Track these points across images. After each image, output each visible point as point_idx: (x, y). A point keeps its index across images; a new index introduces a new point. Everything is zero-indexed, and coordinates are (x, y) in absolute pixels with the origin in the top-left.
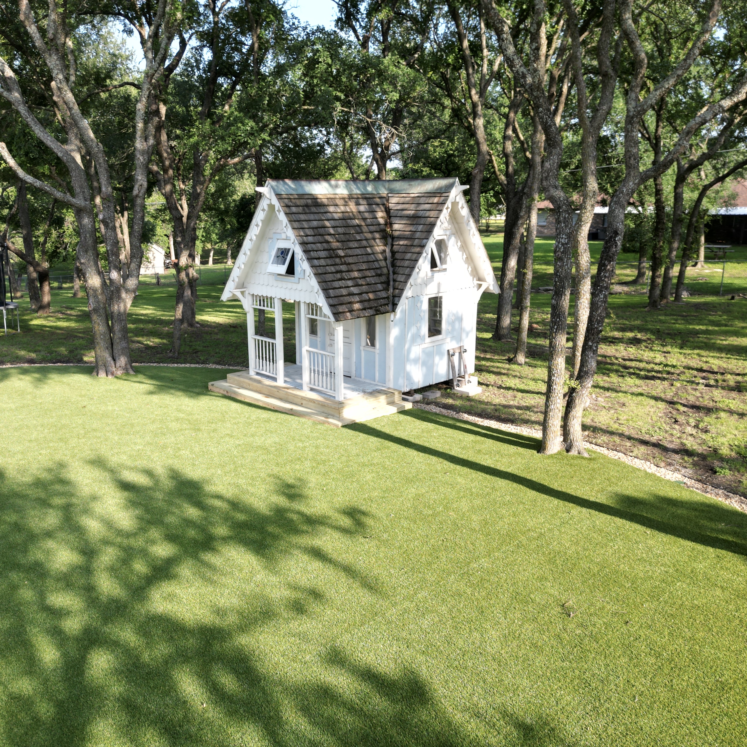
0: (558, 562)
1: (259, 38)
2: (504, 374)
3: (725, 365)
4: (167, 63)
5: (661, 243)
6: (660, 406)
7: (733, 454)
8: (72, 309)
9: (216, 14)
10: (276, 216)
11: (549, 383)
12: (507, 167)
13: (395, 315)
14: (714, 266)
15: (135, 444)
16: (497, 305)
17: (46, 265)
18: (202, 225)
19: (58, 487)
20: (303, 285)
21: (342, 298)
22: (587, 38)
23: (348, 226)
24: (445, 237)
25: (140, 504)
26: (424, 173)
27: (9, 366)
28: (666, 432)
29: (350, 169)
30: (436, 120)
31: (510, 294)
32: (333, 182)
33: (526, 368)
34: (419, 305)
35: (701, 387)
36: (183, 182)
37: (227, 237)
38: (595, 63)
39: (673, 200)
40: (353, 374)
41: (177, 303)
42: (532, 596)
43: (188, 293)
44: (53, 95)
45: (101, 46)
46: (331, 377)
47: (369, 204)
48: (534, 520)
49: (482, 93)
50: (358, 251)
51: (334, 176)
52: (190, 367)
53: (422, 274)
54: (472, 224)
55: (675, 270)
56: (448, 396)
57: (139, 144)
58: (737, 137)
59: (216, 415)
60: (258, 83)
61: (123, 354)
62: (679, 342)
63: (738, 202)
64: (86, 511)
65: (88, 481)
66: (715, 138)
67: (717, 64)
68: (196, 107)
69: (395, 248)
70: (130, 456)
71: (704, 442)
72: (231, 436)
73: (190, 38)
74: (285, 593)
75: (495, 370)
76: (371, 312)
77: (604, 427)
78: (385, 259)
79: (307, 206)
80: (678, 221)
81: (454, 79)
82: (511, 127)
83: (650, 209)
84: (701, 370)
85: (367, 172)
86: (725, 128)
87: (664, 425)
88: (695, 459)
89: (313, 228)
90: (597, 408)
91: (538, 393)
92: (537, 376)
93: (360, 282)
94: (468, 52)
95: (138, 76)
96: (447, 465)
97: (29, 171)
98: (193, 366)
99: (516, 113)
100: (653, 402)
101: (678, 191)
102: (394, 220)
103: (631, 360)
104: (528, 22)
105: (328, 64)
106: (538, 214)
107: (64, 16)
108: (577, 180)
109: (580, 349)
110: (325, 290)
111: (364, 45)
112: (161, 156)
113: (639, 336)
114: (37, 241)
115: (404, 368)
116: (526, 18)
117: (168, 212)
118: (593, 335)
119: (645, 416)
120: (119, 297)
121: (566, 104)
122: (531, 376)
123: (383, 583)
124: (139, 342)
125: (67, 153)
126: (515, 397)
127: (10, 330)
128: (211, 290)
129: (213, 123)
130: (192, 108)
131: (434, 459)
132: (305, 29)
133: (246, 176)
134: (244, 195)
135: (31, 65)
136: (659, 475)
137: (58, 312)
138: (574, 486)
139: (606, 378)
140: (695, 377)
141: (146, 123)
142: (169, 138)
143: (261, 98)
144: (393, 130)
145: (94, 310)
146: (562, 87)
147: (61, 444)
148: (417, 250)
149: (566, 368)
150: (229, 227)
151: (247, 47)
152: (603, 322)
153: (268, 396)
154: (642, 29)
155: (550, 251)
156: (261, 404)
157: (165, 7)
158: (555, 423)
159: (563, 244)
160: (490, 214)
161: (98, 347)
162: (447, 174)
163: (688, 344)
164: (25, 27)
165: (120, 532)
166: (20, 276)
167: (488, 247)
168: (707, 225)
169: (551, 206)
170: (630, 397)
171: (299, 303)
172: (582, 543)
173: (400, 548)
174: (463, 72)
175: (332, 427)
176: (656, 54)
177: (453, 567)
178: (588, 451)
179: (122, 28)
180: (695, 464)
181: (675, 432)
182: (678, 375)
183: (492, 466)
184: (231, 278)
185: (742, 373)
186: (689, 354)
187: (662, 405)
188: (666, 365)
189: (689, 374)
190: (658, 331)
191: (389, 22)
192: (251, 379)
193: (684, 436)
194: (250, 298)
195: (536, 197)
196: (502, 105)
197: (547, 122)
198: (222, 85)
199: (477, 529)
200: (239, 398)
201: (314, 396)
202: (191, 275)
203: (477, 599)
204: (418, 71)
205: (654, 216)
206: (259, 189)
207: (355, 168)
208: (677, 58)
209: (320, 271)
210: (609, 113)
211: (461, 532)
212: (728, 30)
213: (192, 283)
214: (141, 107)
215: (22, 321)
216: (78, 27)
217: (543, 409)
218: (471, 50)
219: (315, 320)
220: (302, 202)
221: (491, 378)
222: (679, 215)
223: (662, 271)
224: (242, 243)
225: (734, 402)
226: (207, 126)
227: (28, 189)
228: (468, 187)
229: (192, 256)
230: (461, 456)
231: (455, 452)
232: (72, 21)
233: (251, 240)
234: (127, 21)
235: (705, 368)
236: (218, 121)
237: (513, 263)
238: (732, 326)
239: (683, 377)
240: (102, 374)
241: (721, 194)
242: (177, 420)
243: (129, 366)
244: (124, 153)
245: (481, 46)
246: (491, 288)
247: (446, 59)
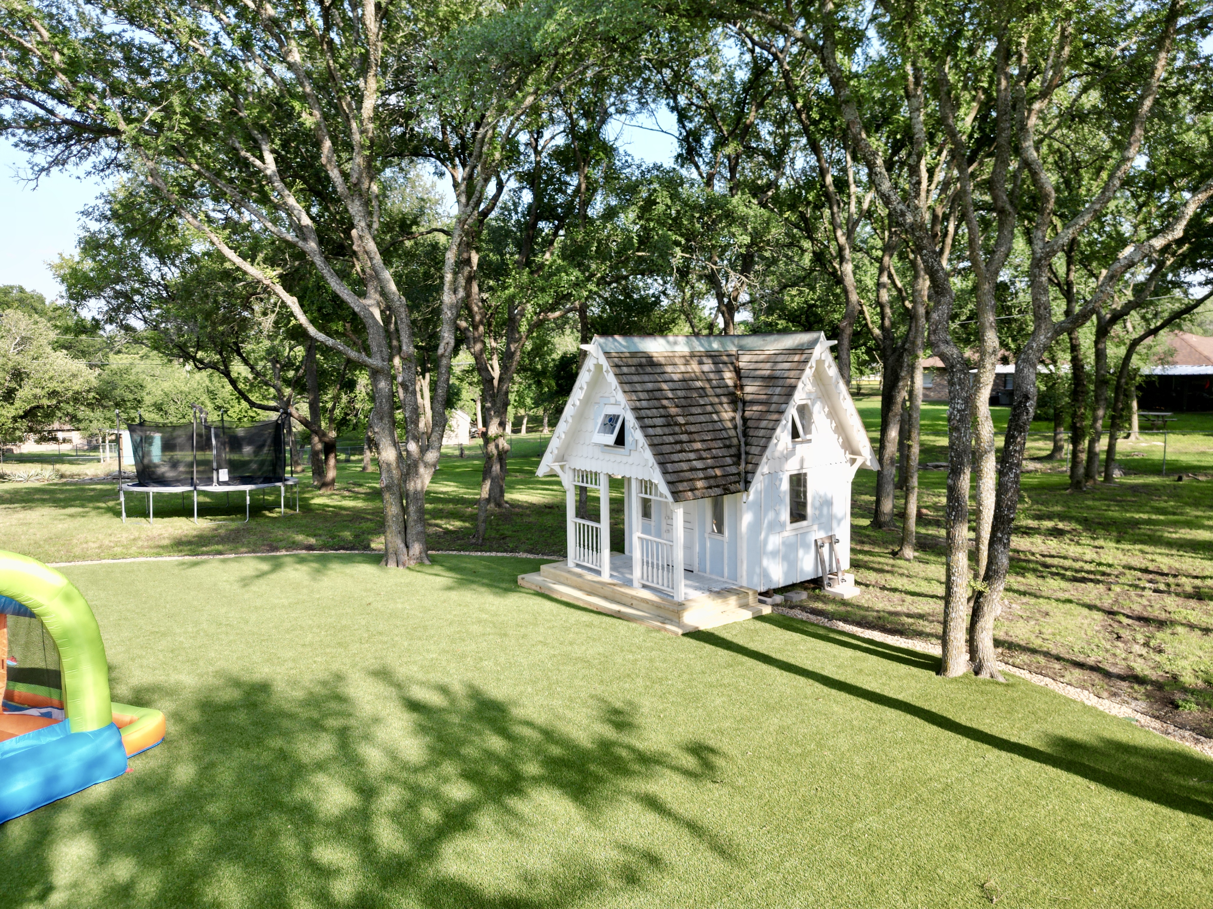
0: (972, 824)
1: (587, 177)
2: (888, 572)
3: (1177, 565)
4: (482, 206)
5: (1083, 410)
6: (1096, 617)
7: (1200, 682)
8: (360, 485)
9: (537, 153)
10: (604, 377)
11: (949, 585)
12: (883, 319)
13: (748, 496)
14: (1152, 438)
15: (428, 651)
16: (875, 485)
17: (333, 434)
18: (516, 388)
19: (333, 705)
20: (635, 457)
21: (682, 474)
22: (975, 170)
23: (690, 389)
24: (809, 402)
25: (432, 728)
26: (780, 327)
27: (284, 552)
28: (1107, 651)
29: (691, 323)
30: (794, 266)
31: (891, 472)
32: (671, 338)
33: (917, 564)
34: (777, 483)
35: (1148, 593)
36: (495, 340)
37: (544, 401)
38: (987, 198)
39: (1093, 357)
40: (696, 569)
41: (484, 479)
42: (939, 872)
43: (496, 468)
44: (353, 244)
45: (408, 190)
46: (668, 571)
47: (714, 363)
48: (937, 765)
49: (850, 234)
50: (702, 418)
51: (670, 330)
52: (496, 557)
53: (781, 447)
54: (842, 386)
55: (1103, 444)
56: (818, 598)
57: (448, 298)
58: (1171, 282)
59: (527, 616)
60: (585, 227)
61: (418, 540)
62: (1115, 534)
63: (1177, 358)
64: (367, 737)
65: (370, 698)
66: (1142, 284)
67: (1141, 196)
68: (512, 254)
69: (747, 414)
70: (422, 667)
71: (1158, 666)
72: (545, 644)
73: (508, 179)
74: (612, 853)
75: (876, 566)
76: (718, 491)
77: (1022, 643)
78: (735, 427)
79: (641, 365)
80: (1102, 382)
81: (815, 219)
82: (886, 274)
83: (1065, 368)
84: (1146, 571)
85: (711, 326)
86: (1155, 271)
87: (1103, 642)
88: (1149, 687)
89: (647, 391)
90: (1012, 617)
91: (932, 597)
92: (930, 575)
93: (705, 454)
94: (832, 189)
95: (447, 221)
96: (819, 687)
97: (321, 328)
98: (499, 554)
99: (891, 256)
100: (1085, 611)
101: (1099, 346)
102: (745, 381)
103: (1053, 556)
104: (903, 153)
105: (667, 205)
106: (924, 375)
107: (369, 160)
108: (969, 334)
109: (986, 542)
110: (661, 464)
111: (709, 183)
112: (470, 310)
113: (1061, 525)
114: (324, 407)
115: (760, 563)
116: (900, 149)
117: (476, 373)
118: (1003, 524)
119: (1078, 630)
120: (417, 473)
121: (953, 246)
122: (922, 574)
123: (738, 845)
124: (437, 525)
125: (365, 308)
126: (903, 601)
127: (288, 510)
128: (522, 463)
129: (532, 272)
130: (508, 256)
131: (802, 680)
132: (639, 167)
133: (568, 331)
134: (565, 353)
135: (331, 213)
136: (1101, 708)
137: (344, 489)
138: (988, 721)
139: (1020, 579)
140: (1139, 579)
141: (455, 273)
142: (481, 290)
143: (588, 244)
144: (743, 278)
145: (387, 487)
146: (947, 227)
147: (340, 650)
148: (775, 417)
149: (969, 566)
150: (546, 389)
151: (572, 188)
152: (1015, 508)
153: (590, 593)
154: (1043, 158)
155: (942, 419)
156: (581, 604)
157: (482, 147)
158: (958, 636)
159: (959, 411)
160: (862, 373)
161: (388, 534)
162: (808, 328)
163: (1127, 536)
164: (326, 171)
165: (405, 767)
166: (302, 446)
167: (863, 414)
168: (1139, 388)
169: (940, 364)
170: (1054, 604)
171: (629, 479)
172: (1003, 800)
173: (760, 798)
174: (827, 212)
175: (670, 635)
176: (1062, 187)
177: (830, 826)
178: (1004, 674)
179: (433, 170)
180: (1148, 696)
181: (1118, 652)
182: (1117, 577)
183: (878, 691)
184: (549, 450)
185: (1201, 575)
186: (1128, 550)
187: (1098, 616)
188: (1100, 564)
189: (1130, 576)
190: (1086, 520)
191: (738, 156)
192: (569, 572)
193: (1131, 657)
194: (571, 473)
195: (921, 353)
196: (873, 247)
197: (933, 267)
198: (542, 230)
199: (861, 775)
200: (555, 596)
201: (646, 594)
202: (501, 446)
203: (866, 873)
204: (772, 210)
205: (1070, 376)
206: (584, 347)
207: (695, 321)
208: (1089, 190)
209: (656, 442)
210: (1007, 256)
211: (841, 779)
212: (1151, 156)
213: (502, 455)
214: (451, 257)
215: (302, 499)
216: (383, 170)
217: (941, 618)
218: (836, 186)
219: (649, 500)
220: (635, 361)
221: (872, 577)
222: (1103, 375)
223: (1086, 443)
224: (563, 409)
225: (1194, 613)
226: (525, 277)
227: (318, 348)
228: (836, 342)
229: (502, 424)
230: (837, 677)
231: (829, 671)
232: (378, 164)
233: (574, 405)
234: (439, 163)
235: (1151, 569)
236: (537, 271)
237: (893, 433)
238: (1182, 514)
239: (1122, 580)
240: (392, 565)
241: (1154, 350)
242: (479, 621)
243: (424, 555)
244: (428, 307)
245: (847, 181)
246: (868, 463)
247: (806, 197)
